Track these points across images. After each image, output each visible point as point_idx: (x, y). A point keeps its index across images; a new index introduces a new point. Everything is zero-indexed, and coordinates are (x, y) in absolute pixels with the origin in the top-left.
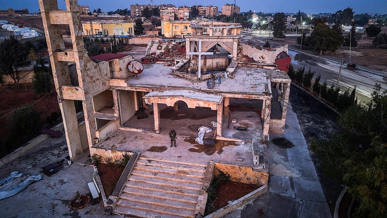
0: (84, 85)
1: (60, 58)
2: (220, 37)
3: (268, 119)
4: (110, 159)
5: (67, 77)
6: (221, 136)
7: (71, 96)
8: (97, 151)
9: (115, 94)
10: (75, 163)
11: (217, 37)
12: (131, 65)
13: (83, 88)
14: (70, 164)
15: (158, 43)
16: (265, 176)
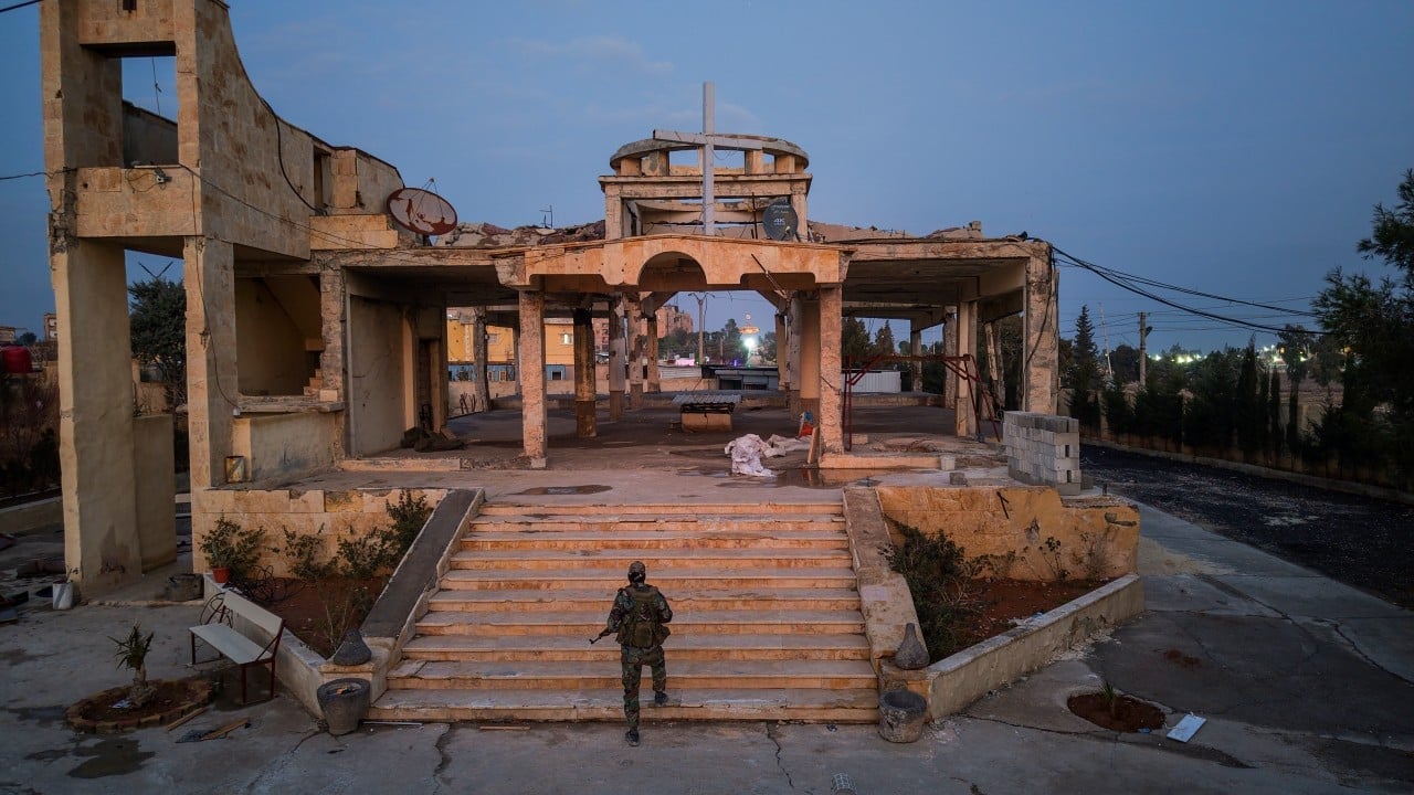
0: (203, 159)
1: (91, 30)
2: (741, 178)
3: (1043, 345)
4: (306, 545)
5: (111, 145)
6: (842, 449)
7: (123, 215)
8: (241, 506)
9: (333, 290)
10: (96, 602)
11: (730, 179)
12: (404, 204)
13: (197, 171)
14: (64, 602)
15: (480, 231)
16: (1123, 524)
